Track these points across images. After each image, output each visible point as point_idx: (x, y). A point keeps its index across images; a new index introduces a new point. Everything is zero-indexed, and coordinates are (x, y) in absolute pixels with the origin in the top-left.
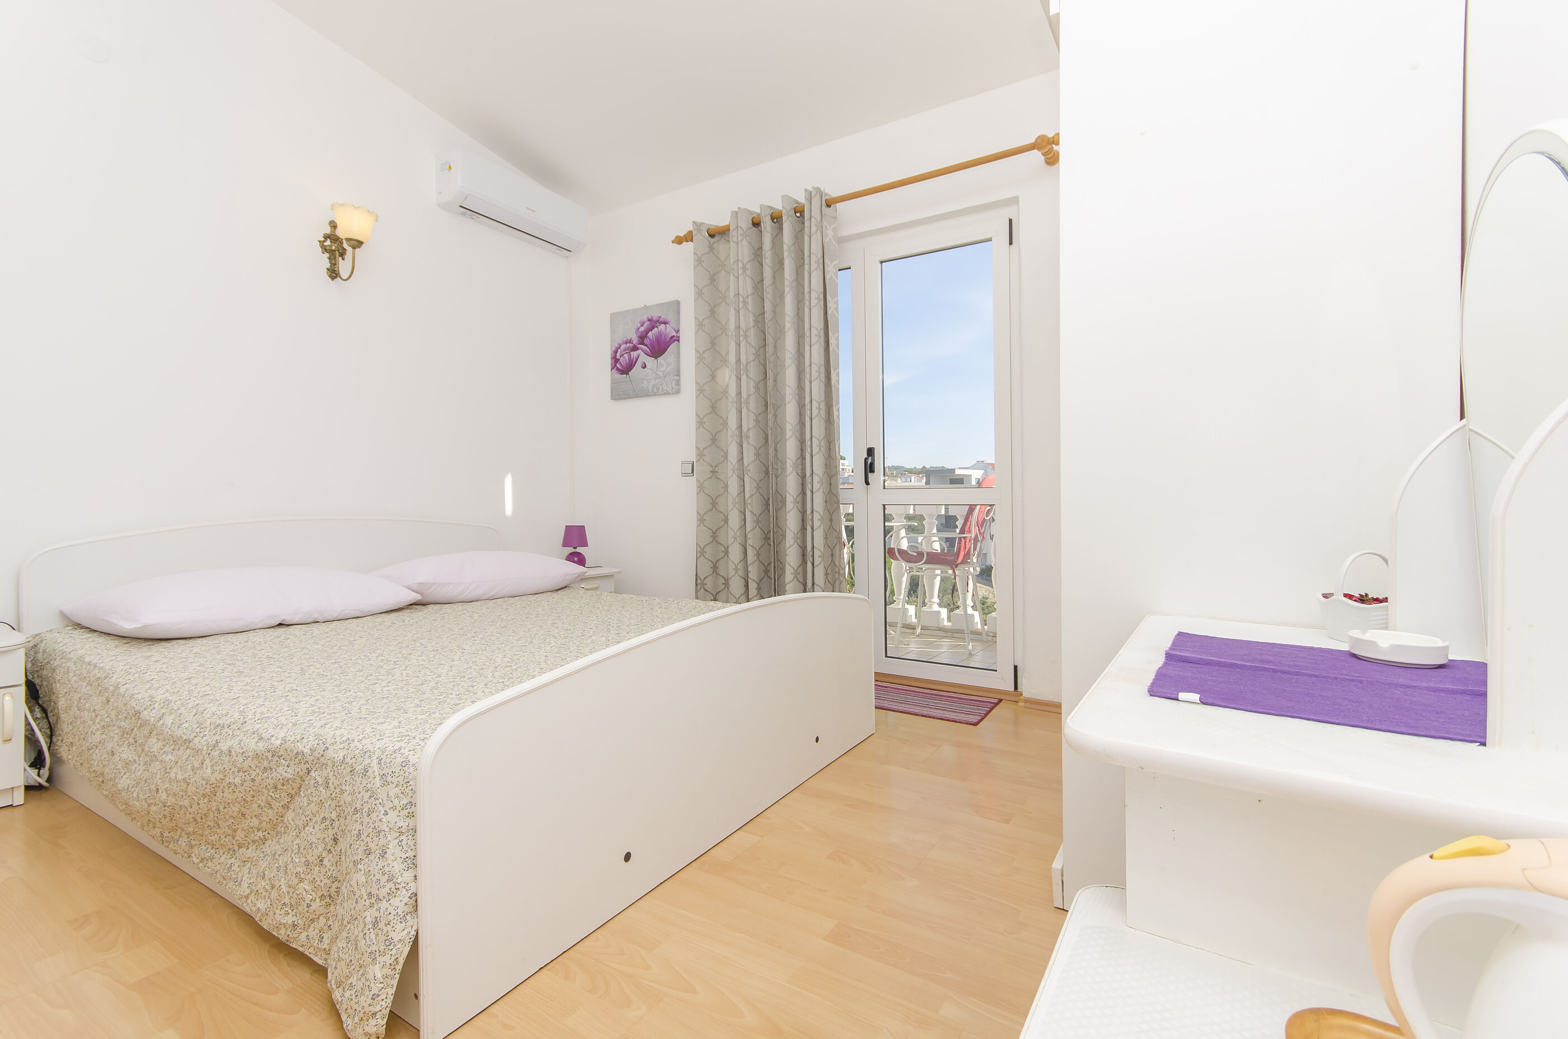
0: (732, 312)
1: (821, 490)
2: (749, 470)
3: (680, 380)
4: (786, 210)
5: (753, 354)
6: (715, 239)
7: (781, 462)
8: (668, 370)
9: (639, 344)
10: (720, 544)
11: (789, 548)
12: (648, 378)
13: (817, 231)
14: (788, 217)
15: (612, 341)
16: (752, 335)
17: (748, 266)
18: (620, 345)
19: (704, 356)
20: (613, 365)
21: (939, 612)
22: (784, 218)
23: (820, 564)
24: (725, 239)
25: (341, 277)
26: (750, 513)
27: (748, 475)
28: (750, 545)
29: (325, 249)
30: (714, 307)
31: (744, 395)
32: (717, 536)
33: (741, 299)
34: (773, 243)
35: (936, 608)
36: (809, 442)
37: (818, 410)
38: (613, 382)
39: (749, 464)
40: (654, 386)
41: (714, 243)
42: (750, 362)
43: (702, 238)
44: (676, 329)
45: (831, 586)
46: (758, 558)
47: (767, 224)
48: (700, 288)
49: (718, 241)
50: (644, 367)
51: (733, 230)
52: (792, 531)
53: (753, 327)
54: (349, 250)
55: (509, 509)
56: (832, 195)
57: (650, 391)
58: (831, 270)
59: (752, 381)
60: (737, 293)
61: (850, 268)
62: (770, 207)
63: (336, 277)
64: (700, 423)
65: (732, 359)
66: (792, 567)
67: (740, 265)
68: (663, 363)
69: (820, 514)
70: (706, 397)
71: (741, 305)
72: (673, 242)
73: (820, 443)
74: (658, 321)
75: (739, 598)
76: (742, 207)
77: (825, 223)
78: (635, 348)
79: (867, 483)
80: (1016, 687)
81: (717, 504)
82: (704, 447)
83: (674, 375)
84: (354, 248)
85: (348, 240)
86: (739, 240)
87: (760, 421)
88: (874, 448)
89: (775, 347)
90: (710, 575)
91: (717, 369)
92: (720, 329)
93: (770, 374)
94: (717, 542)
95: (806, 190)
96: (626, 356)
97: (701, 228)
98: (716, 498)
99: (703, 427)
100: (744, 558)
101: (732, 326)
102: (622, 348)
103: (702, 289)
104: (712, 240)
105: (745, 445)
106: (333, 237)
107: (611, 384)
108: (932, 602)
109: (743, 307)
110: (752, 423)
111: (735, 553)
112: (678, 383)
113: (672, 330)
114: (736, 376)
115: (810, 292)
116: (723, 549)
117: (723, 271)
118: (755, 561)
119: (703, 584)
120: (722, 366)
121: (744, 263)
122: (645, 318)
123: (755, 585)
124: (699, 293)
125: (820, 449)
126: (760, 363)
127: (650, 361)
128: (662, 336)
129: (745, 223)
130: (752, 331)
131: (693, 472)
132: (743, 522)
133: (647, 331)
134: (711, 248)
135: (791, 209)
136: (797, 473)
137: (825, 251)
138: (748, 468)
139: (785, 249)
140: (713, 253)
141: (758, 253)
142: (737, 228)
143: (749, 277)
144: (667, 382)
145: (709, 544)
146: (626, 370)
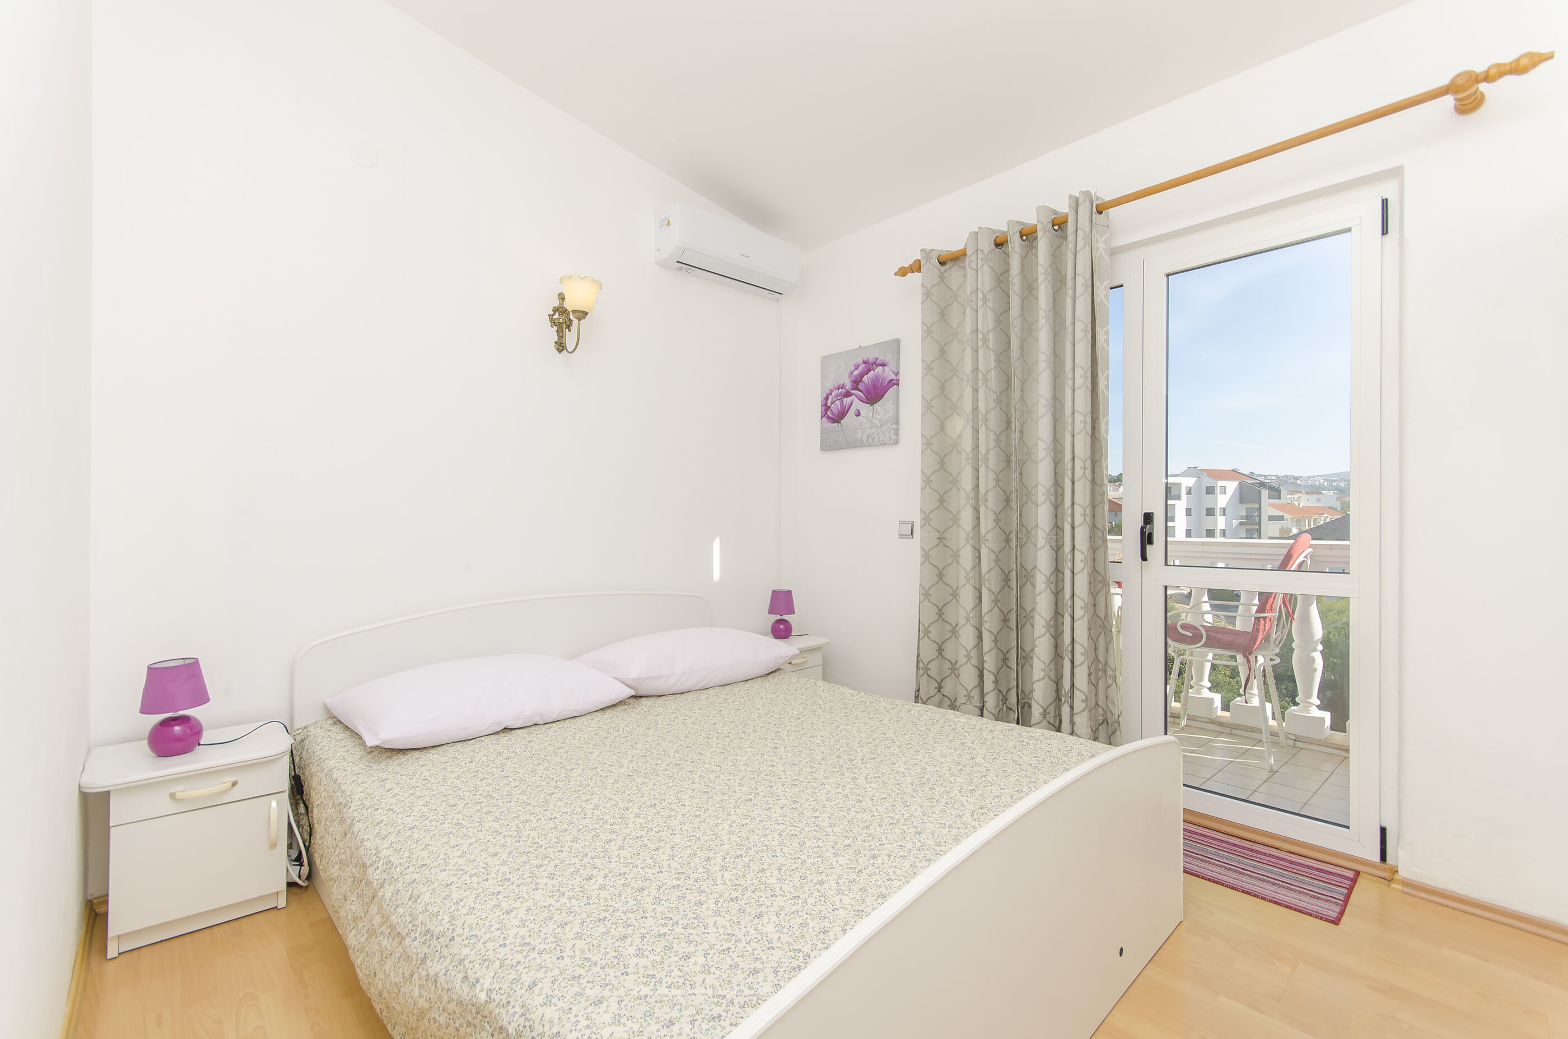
0: (968, 352)
1: (1086, 570)
2: (987, 540)
3: (898, 428)
4: (1043, 224)
5: (994, 400)
6: (947, 266)
7: (1026, 529)
8: (886, 417)
9: (853, 390)
10: (946, 622)
11: (1039, 637)
12: (862, 427)
13: (1085, 246)
14: (1045, 232)
15: (822, 387)
16: (993, 377)
17: (990, 296)
18: (831, 391)
19: (932, 404)
20: (824, 413)
21: (1211, 700)
22: (1040, 234)
23: (1083, 663)
24: (959, 266)
25: (567, 350)
26: (987, 591)
27: (986, 546)
28: (987, 630)
29: (554, 323)
30: (945, 345)
31: (982, 449)
32: (944, 613)
33: (980, 336)
34: (1023, 265)
35: (1206, 694)
36: (1070, 510)
37: (1082, 471)
38: (823, 432)
39: (987, 533)
40: (868, 436)
41: (946, 271)
42: (989, 411)
43: (931, 267)
44: (896, 372)
45: (1094, 688)
46: (996, 645)
47: (1015, 244)
48: (929, 325)
49: (950, 268)
50: (858, 414)
51: (972, 255)
52: (1043, 618)
53: (994, 368)
54: (575, 321)
55: (716, 575)
56: (1104, 198)
57: (865, 441)
58: (1101, 291)
59: (992, 433)
60: (974, 328)
61: (1122, 286)
62: (1018, 222)
63: (563, 350)
64: (927, 482)
65: (967, 406)
66: (1042, 661)
67: (980, 295)
68: (879, 411)
69: (1084, 601)
70: (934, 452)
71: (980, 343)
72: (896, 274)
73: (1085, 512)
74: (875, 363)
75: (971, 691)
76: (984, 226)
77: (1095, 236)
78: (848, 394)
79: (1144, 558)
80: (1383, 857)
81: (944, 575)
82: (931, 510)
83: (892, 424)
84: (579, 320)
85: (574, 312)
86: (979, 266)
87: (1000, 480)
88: (1152, 513)
89: (1022, 391)
90: (934, 659)
91: (946, 418)
92: (951, 371)
93: (1015, 425)
94: (943, 620)
95: (1070, 197)
96: (838, 402)
97: (931, 256)
98: (943, 569)
99: (930, 487)
100: (978, 644)
101: (968, 367)
102: (834, 394)
103: (931, 326)
104: (943, 268)
105: (982, 510)
106: (560, 310)
107: (821, 433)
108: (1201, 685)
109: (982, 346)
110: (991, 484)
111: (967, 636)
112: (897, 432)
113: (891, 372)
114: (972, 427)
115: (1074, 322)
116: (951, 629)
117: (955, 302)
118: (993, 649)
119: (926, 669)
120: (953, 413)
121: (985, 293)
122: (860, 361)
123: (992, 678)
124: (928, 332)
125: (1085, 519)
126: (1002, 410)
127: (865, 408)
128: (879, 380)
129: (986, 245)
130: (993, 372)
131: (912, 533)
132: (978, 600)
133: (862, 375)
134: (942, 277)
135: (1049, 222)
136: (1051, 546)
137: (1095, 269)
138: (986, 538)
139: (1039, 272)
140: (944, 283)
141: (1001, 279)
142: (977, 251)
143: (990, 308)
144: (884, 431)
145: (933, 623)
146: (837, 418)
